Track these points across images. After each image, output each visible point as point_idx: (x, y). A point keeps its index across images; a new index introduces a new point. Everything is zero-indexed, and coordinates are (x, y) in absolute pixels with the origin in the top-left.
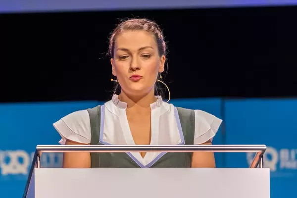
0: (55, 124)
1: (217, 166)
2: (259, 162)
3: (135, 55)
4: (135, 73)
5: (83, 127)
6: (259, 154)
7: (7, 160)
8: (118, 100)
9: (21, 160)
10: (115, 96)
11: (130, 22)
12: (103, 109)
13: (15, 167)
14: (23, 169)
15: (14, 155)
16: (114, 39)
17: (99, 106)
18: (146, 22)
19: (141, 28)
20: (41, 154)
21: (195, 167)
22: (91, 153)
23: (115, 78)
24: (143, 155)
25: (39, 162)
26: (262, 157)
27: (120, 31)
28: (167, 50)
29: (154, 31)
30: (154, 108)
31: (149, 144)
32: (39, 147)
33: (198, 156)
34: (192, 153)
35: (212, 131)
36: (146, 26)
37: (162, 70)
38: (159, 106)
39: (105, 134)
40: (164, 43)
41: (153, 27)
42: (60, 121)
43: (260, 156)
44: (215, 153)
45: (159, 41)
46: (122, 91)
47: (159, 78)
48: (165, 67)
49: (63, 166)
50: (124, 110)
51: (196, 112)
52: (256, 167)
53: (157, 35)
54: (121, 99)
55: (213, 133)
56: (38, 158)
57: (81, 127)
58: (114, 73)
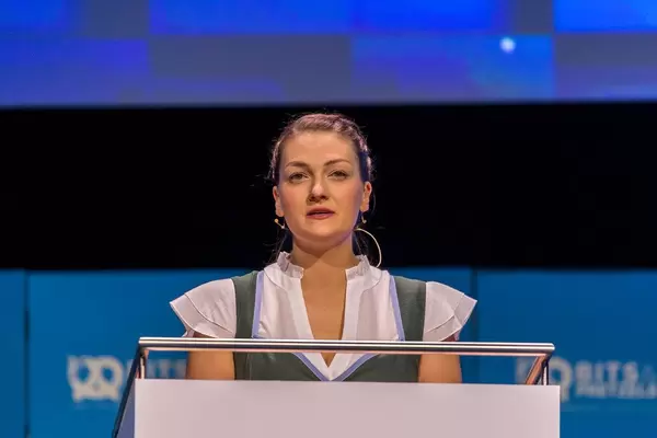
0: (173, 304)
1: (464, 381)
2: (540, 375)
3: (318, 174)
4: (317, 206)
5: (223, 310)
6: (541, 360)
7: (84, 374)
8: (287, 261)
9: (108, 374)
10: (283, 255)
11: (308, 119)
12: (261, 277)
13: (96, 387)
14: (111, 391)
15: (95, 365)
16: (280, 151)
17: (254, 272)
18: (337, 119)
19: (329, 129)
20: (146, 353)
21: (423, 382)
22: (234, 353)
23: (282, 220)
24: (328, 361)
25: (143, 367)
26: (547, 365)
27: (291, 133)
28: (373, 173)
29: (351, 135)
30: (352, 276)
31: (340, 339)
32: (143, 340)
33: (430, 363)
34: (420, 356)
35: (456, 319)
36: (337, 126)
37: (365, 207)
38: (362, 275)
39: (262, 323)
40: (369, 161)
41: (351, 128)
42: (183, 296)
43: (543, 363)
44: (461, 357)
45: (361, 155)
46: (294, 245)
47: (359, 221)
48: (371, 203)
49: (188, 375)
50: (297, 281)
51: (429, 285)
52: (536, 383)
53: (356, 143)
54: (294, 261)
55: (459, 324)
56: (142, 360)
57: (219, 310)
58: (279, 212)
